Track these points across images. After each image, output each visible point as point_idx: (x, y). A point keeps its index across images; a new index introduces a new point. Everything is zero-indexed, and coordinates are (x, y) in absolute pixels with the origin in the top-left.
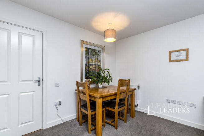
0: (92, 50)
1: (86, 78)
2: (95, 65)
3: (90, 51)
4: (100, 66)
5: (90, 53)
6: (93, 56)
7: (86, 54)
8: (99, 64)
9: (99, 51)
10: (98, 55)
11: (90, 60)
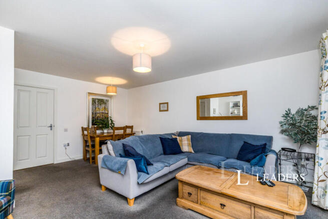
0: (99, 100)
1: (93, 124)
2: (103, 113)
3: (97, 101)
4: (108, 113)
5: (97, 103)
6: (100, 105)
7: (93, 104)
8: (107, 112)
9: (106, 100)
10: (106, 104)
11: (97, 109)
